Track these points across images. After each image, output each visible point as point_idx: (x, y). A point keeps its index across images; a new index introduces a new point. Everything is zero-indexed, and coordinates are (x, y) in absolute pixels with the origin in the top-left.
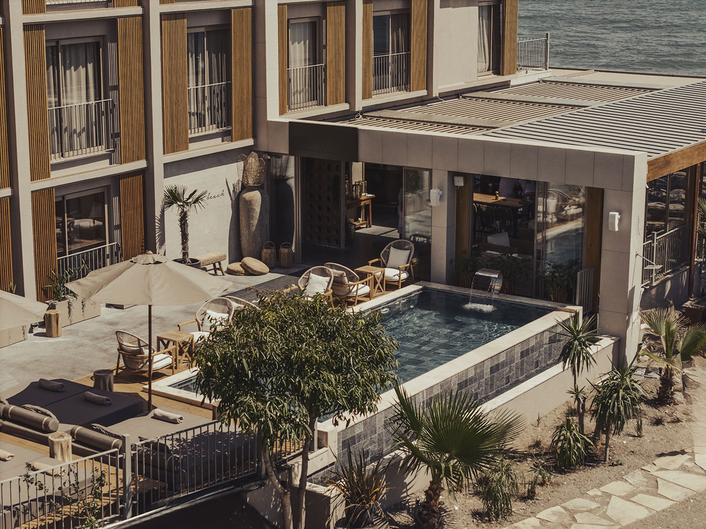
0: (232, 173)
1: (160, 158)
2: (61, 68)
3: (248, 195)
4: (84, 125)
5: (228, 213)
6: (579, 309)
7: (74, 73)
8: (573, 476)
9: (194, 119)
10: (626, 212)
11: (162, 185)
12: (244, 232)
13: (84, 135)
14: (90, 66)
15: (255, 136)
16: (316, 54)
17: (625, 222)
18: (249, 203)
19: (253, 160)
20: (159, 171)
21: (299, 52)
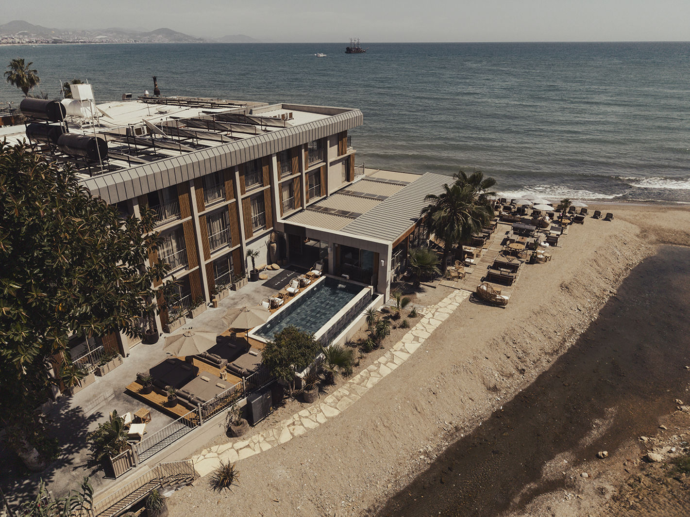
0: (267, 238)
1: (244, 242)
2: (211, 223)
3: (272, 245)
4: (220, 237)
5: (266, 250)
6: (372, 287)
7: (215, 223)
8: (370, 354)
9: (254, 225)
10: (386, 260)
11: (246, 249)
12: (272, 256)
13: (220, 240)
14: (220, 219)
15: (273, 226)
16: (291, 194)
17: (386, 263)
18: (273, 247)
19: (273, 234)
20: (244, 245)
21: (286, 194)
